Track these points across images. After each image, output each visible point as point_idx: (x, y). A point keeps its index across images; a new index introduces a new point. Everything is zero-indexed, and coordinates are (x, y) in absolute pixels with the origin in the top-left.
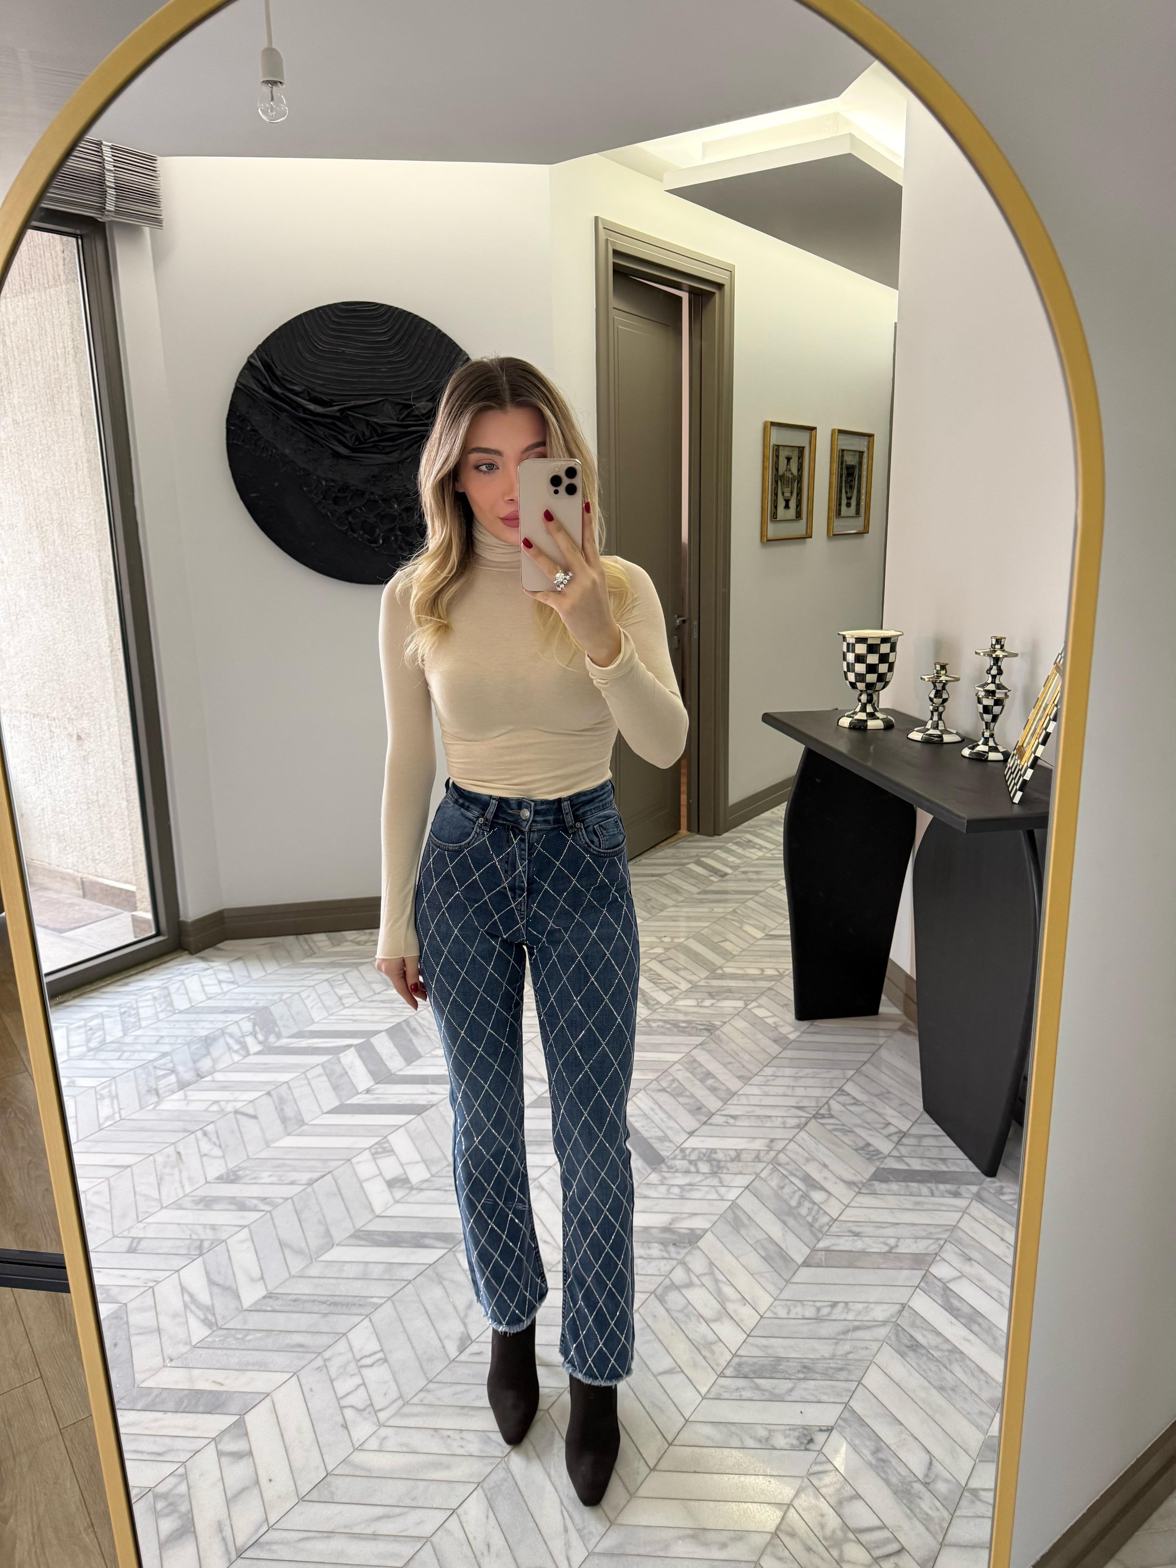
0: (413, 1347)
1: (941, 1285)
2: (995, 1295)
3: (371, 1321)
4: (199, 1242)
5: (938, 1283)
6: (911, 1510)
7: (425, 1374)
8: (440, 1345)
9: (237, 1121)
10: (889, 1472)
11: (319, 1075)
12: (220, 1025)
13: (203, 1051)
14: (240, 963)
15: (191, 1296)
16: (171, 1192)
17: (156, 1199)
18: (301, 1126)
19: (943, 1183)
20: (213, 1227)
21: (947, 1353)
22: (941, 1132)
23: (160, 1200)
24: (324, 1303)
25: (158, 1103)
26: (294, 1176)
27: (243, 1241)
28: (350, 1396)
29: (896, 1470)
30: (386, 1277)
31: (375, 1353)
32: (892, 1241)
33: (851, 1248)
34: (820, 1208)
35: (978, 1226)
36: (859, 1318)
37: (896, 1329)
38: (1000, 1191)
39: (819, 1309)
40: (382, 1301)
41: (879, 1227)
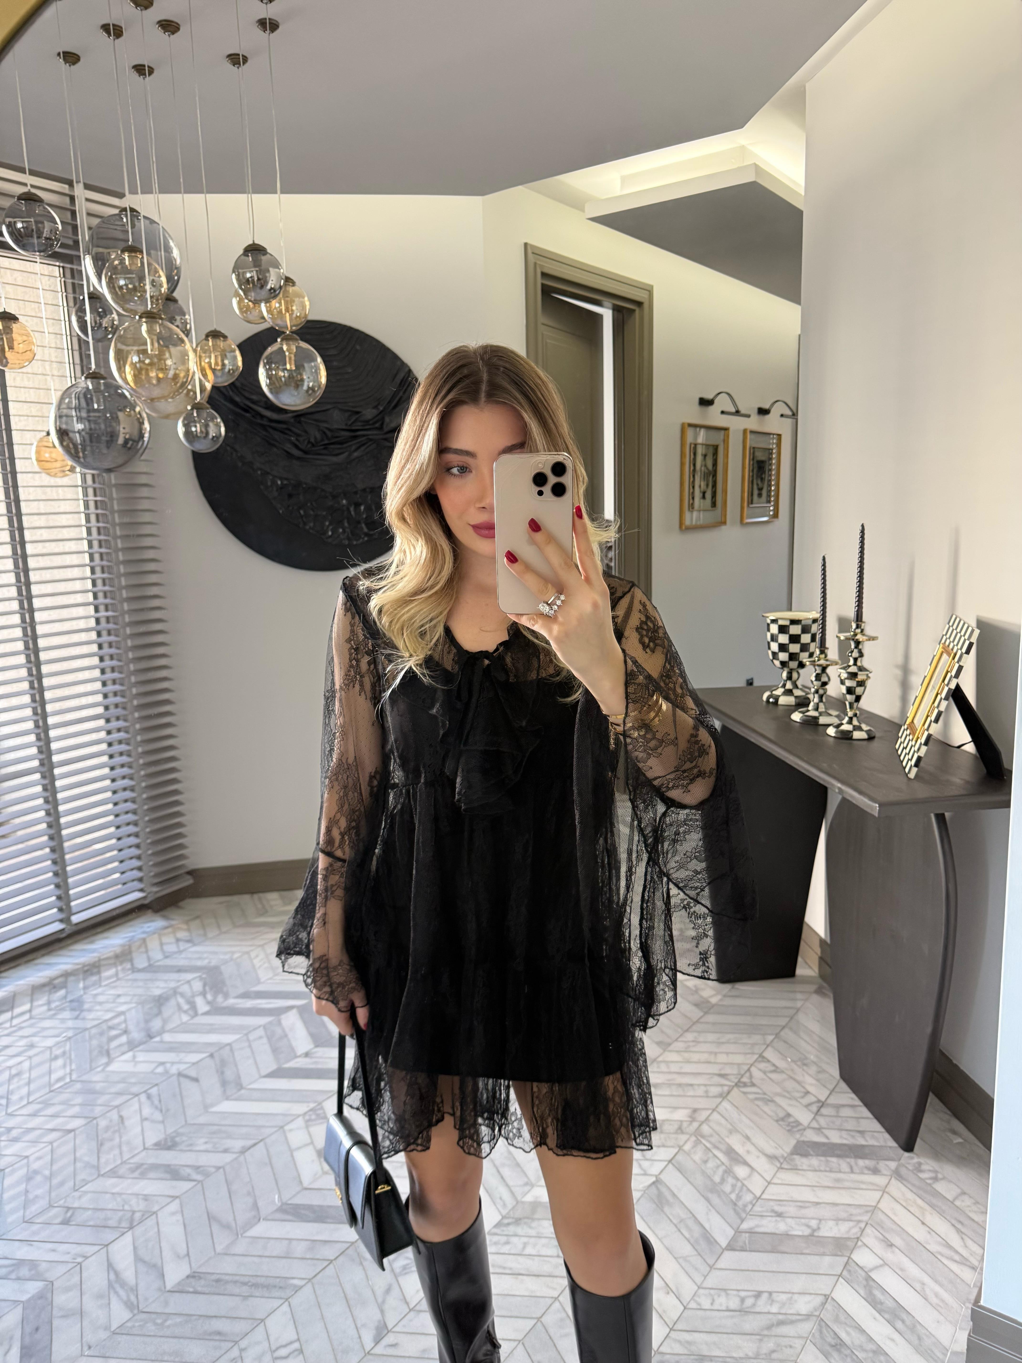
0: (329, 1336)
1: (863, 1274)
2: (918, 1287)
3: (290, 1305)
4: (130, 1214)
5: (860, 1271)
8: (357, 1336)
9: (179, 1084)
11: (261, 1037)
12: (173, 985)
13: (155, 1011)
14: (197, 922)
15: (117, 1274)
16: (109, 1159)
17: (93, 1166)
18: (239, 1090)
19: (861, 1158)
20: (146, 1198)
21: (871, 1355)
22: (858, 1102)
23: (98, 1168)
24: (245, 1284)
25: (107, 1064)
26: (229, 1143)
27: (173, 1214)
30: (308, 1256)
31: (291, 1343)
32: (814, 1223)
33: (773, 1231)
34: (743, 1185)
35: (898, 1207)
36: (783, 1311)
37: (819, 1325)
38: (918, 1168)
39: (743, 1300)
40: (303, 1282)
41: (801, 1207)
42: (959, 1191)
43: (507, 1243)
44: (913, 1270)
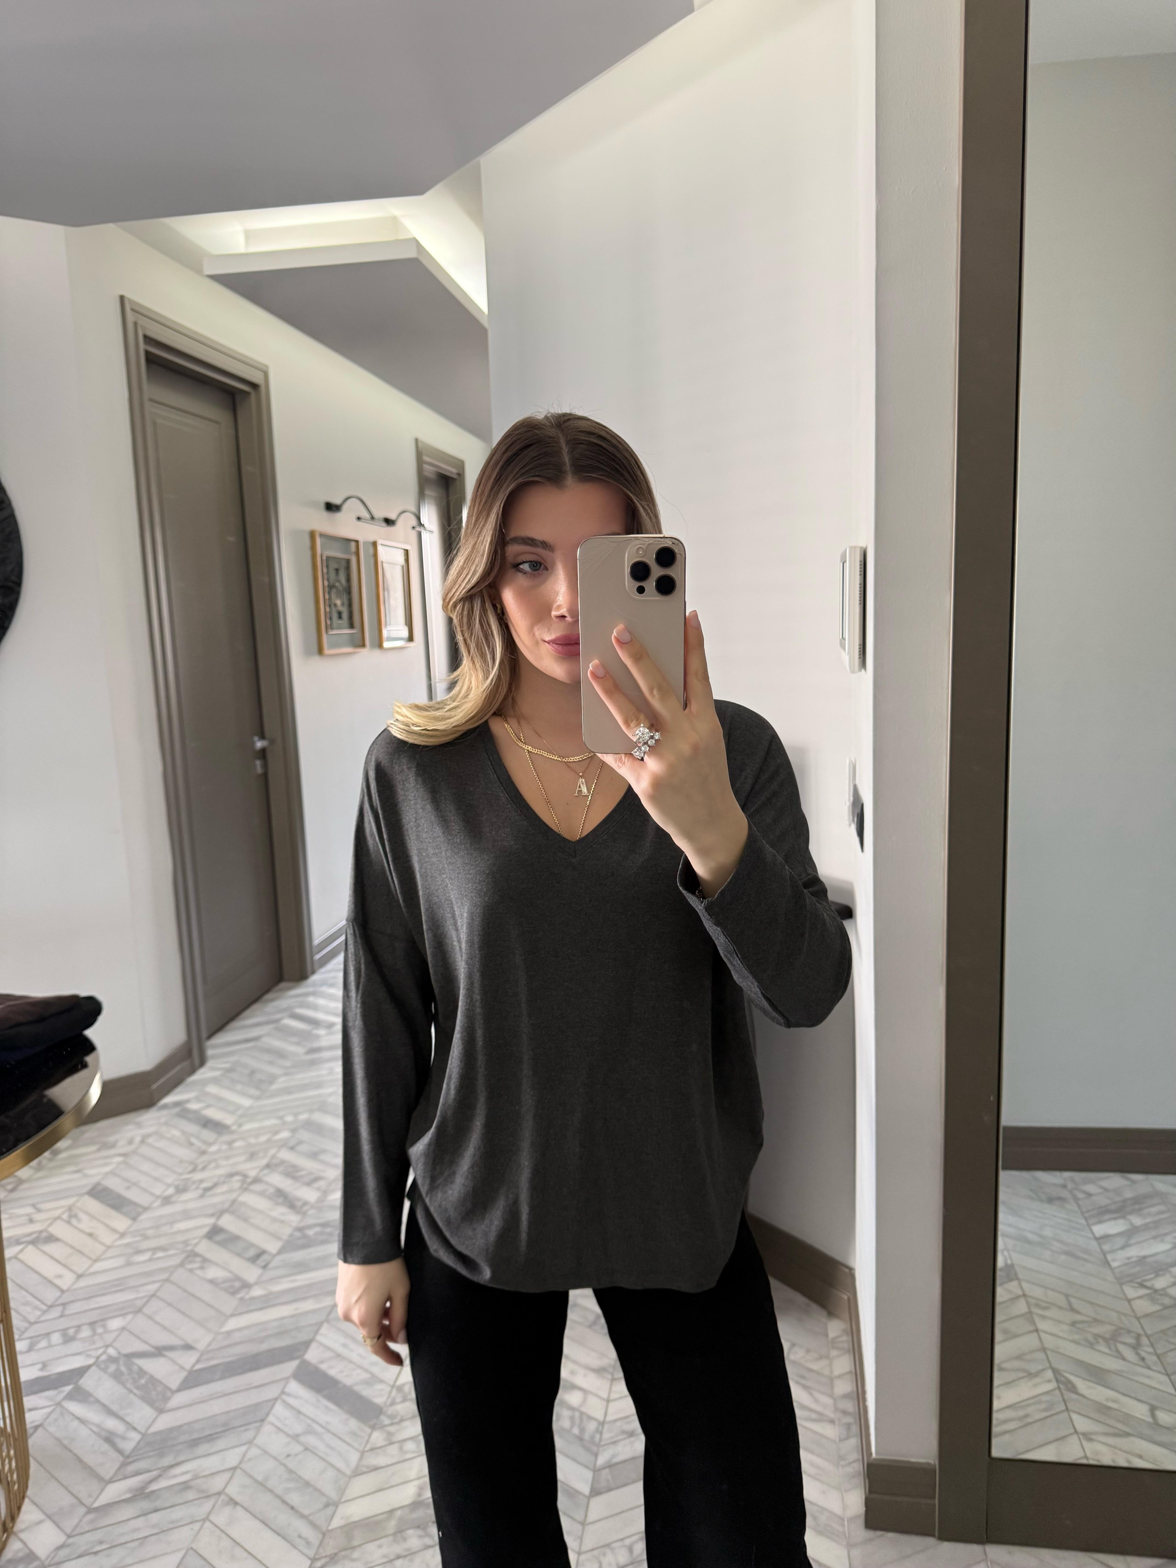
34: (582, 1413)
39: (630, 1549)
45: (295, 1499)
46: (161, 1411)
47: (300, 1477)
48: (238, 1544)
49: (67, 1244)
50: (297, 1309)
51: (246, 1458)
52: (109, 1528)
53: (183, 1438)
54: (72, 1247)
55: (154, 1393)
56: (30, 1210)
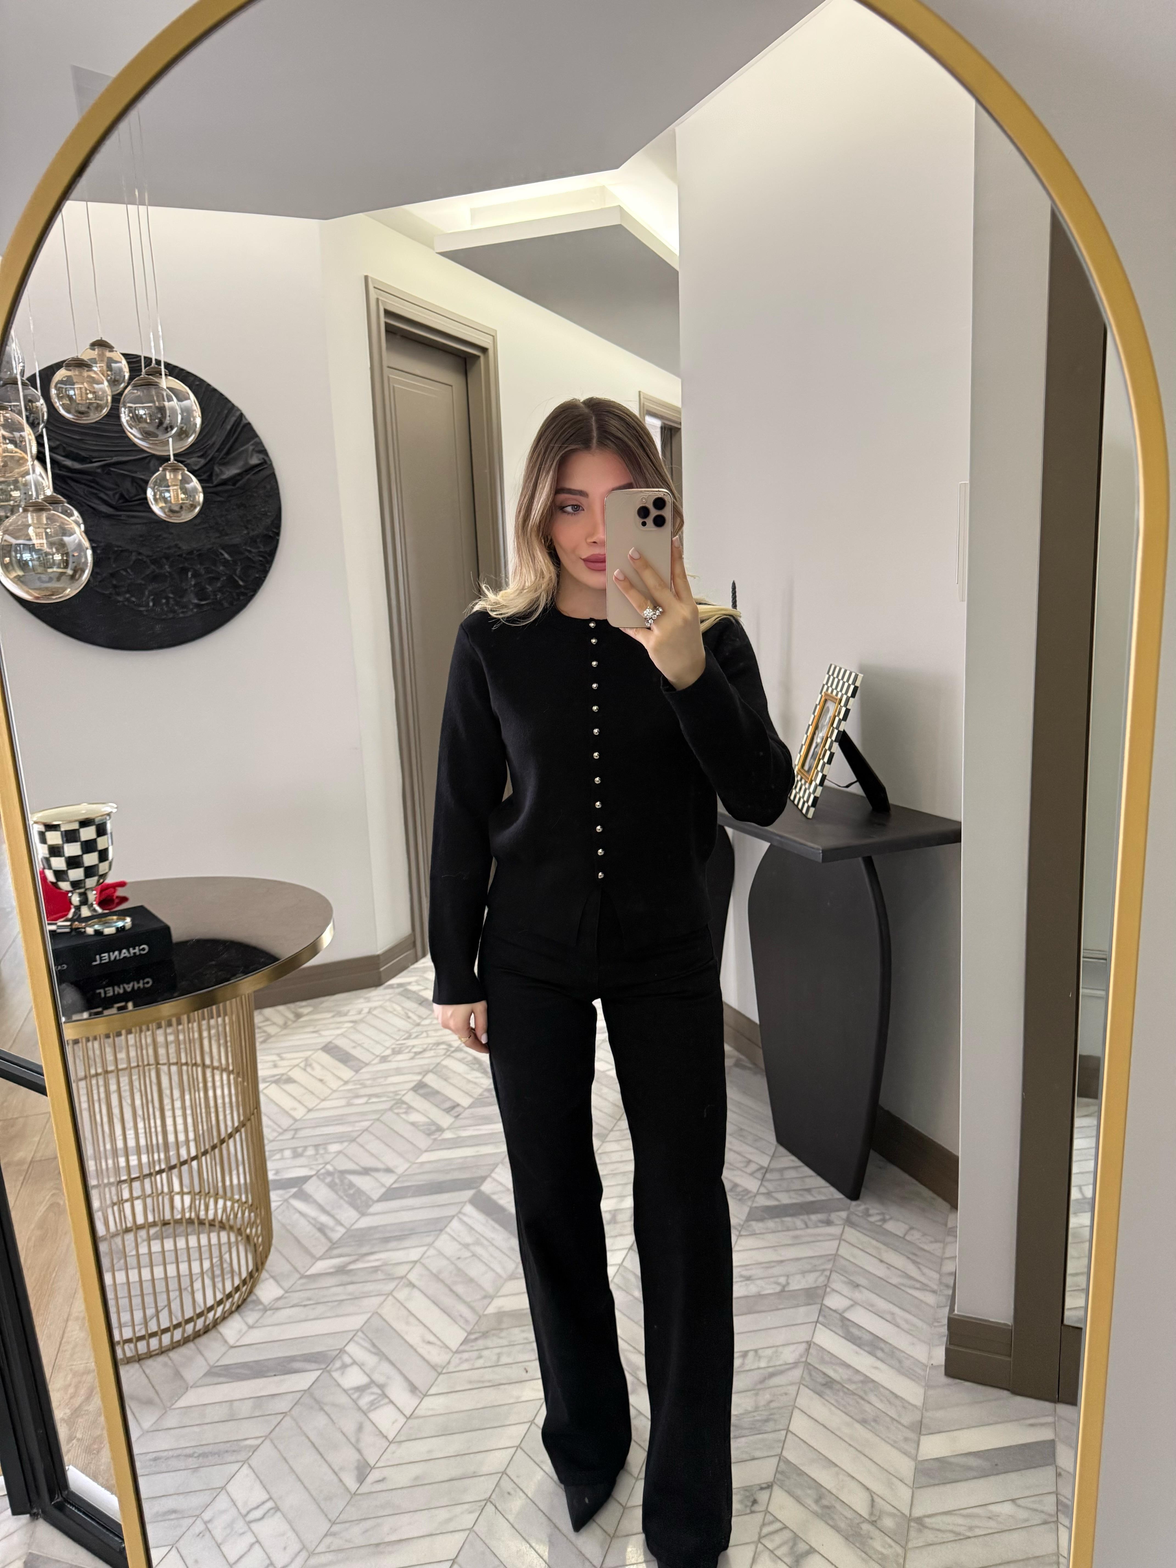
0: (305, 1487)
1: (838, 1316)
2: (889, 1318)
3: (250, 1466)
5: (835, 1314)
6: (865, 1553)
7: (326, 1515)
8: (337, 1480)
10: (836, 1517)
19: (813, 1213)
21: (860, 1385)
22: (798, 1163)
24: (191, 1456)
28: (243, 1560)
29: (842, 1514)
30: (257, 1414)
32: (782, 1280)
33: (746, 1293)
35: (856, 1251)
36: (771, 1364)
37: (808, 1369)
38: (867, 1214)
40: (259, 1441)
41: (767, 1268)
42: (907, 1227)
43: (480, 1357)
44: (882, 1304)
45: (460, 1289)
46: (363, 1214)
47: (466, 1275)
48: (413, 1315)
49: (302, 1086)
50: (478, 1151)
51: (426, 1256)
52: (316, 1291)
53: (377, 1236)
54: (306, 1089)
55: (359, 1202)
56: (275, 1058)
